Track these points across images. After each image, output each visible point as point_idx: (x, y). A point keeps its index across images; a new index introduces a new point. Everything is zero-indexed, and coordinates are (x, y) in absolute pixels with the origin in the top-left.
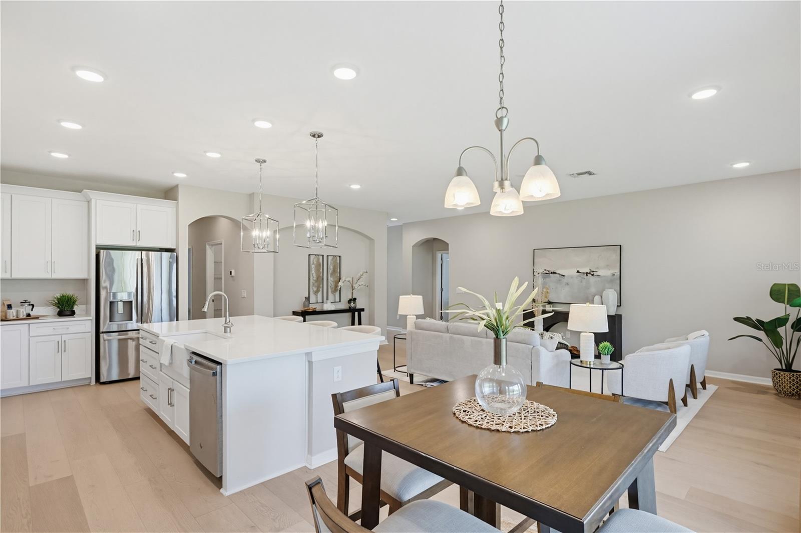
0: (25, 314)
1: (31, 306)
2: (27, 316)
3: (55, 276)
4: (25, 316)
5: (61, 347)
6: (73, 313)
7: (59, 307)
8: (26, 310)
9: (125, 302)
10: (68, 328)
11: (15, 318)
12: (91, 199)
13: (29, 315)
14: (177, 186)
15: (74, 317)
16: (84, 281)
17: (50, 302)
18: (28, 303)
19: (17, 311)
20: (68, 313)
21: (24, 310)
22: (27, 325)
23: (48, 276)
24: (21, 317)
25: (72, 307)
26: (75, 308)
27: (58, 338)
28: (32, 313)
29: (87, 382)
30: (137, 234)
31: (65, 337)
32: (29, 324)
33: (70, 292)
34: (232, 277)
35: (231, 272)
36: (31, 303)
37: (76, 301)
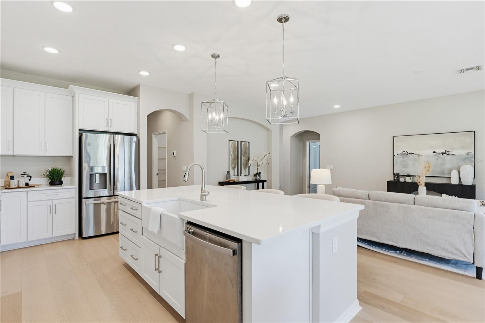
0: (24, 183)
1: (29, 177)
2: (26, 185)
3: (48, 154)
4: (24, 185)
5: (53, 210)
6: (61, 183)
7: (50, 178)
8: (26, 180)
9: (101, 175)
10: (58, 195)
11: (16, 186)
12: (75, 94)
13: (27, 184)
14: (139, 86)
15: (62, 186)
16: (70, 158)
17: (44, 174)
18: (27, 175)
19: (18, 181)
20: (58, 183)
21: (24, 181)
22: (26, 192)
23: (43, 154)
24: (21, 185)
25: (61, 178)
26: (63, 179)
27: (50, 203)
28: (30, 183)
29: (72, 237)
30: (109, 122)
31: (55, 202)
32: (27, 191)
33: (59, 166)
34: (174, 156)
35: (173, 153)
36: (29, 175)
37: (63, 174)
